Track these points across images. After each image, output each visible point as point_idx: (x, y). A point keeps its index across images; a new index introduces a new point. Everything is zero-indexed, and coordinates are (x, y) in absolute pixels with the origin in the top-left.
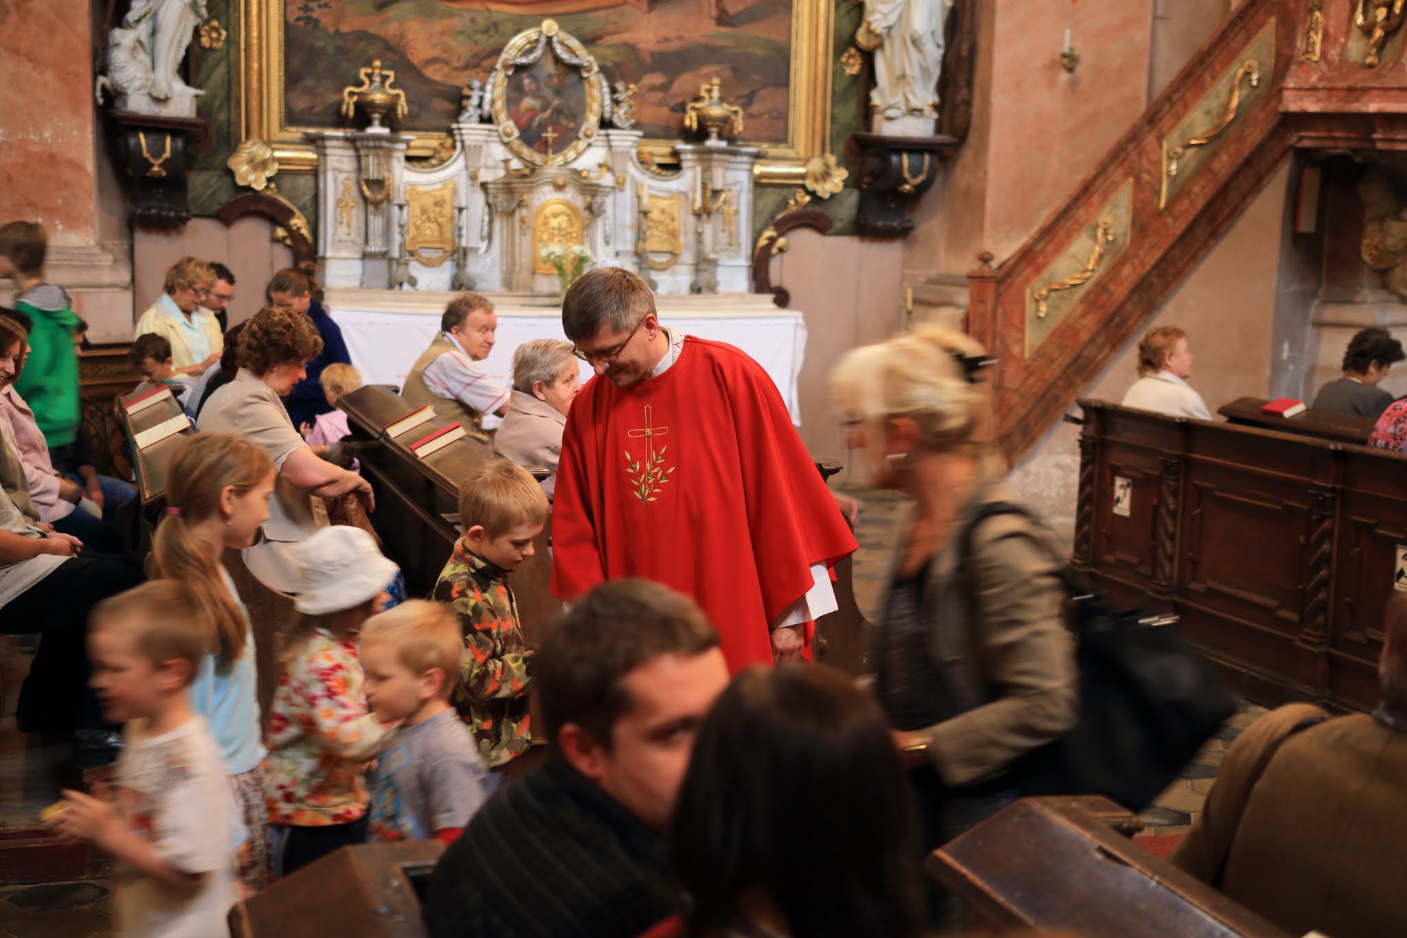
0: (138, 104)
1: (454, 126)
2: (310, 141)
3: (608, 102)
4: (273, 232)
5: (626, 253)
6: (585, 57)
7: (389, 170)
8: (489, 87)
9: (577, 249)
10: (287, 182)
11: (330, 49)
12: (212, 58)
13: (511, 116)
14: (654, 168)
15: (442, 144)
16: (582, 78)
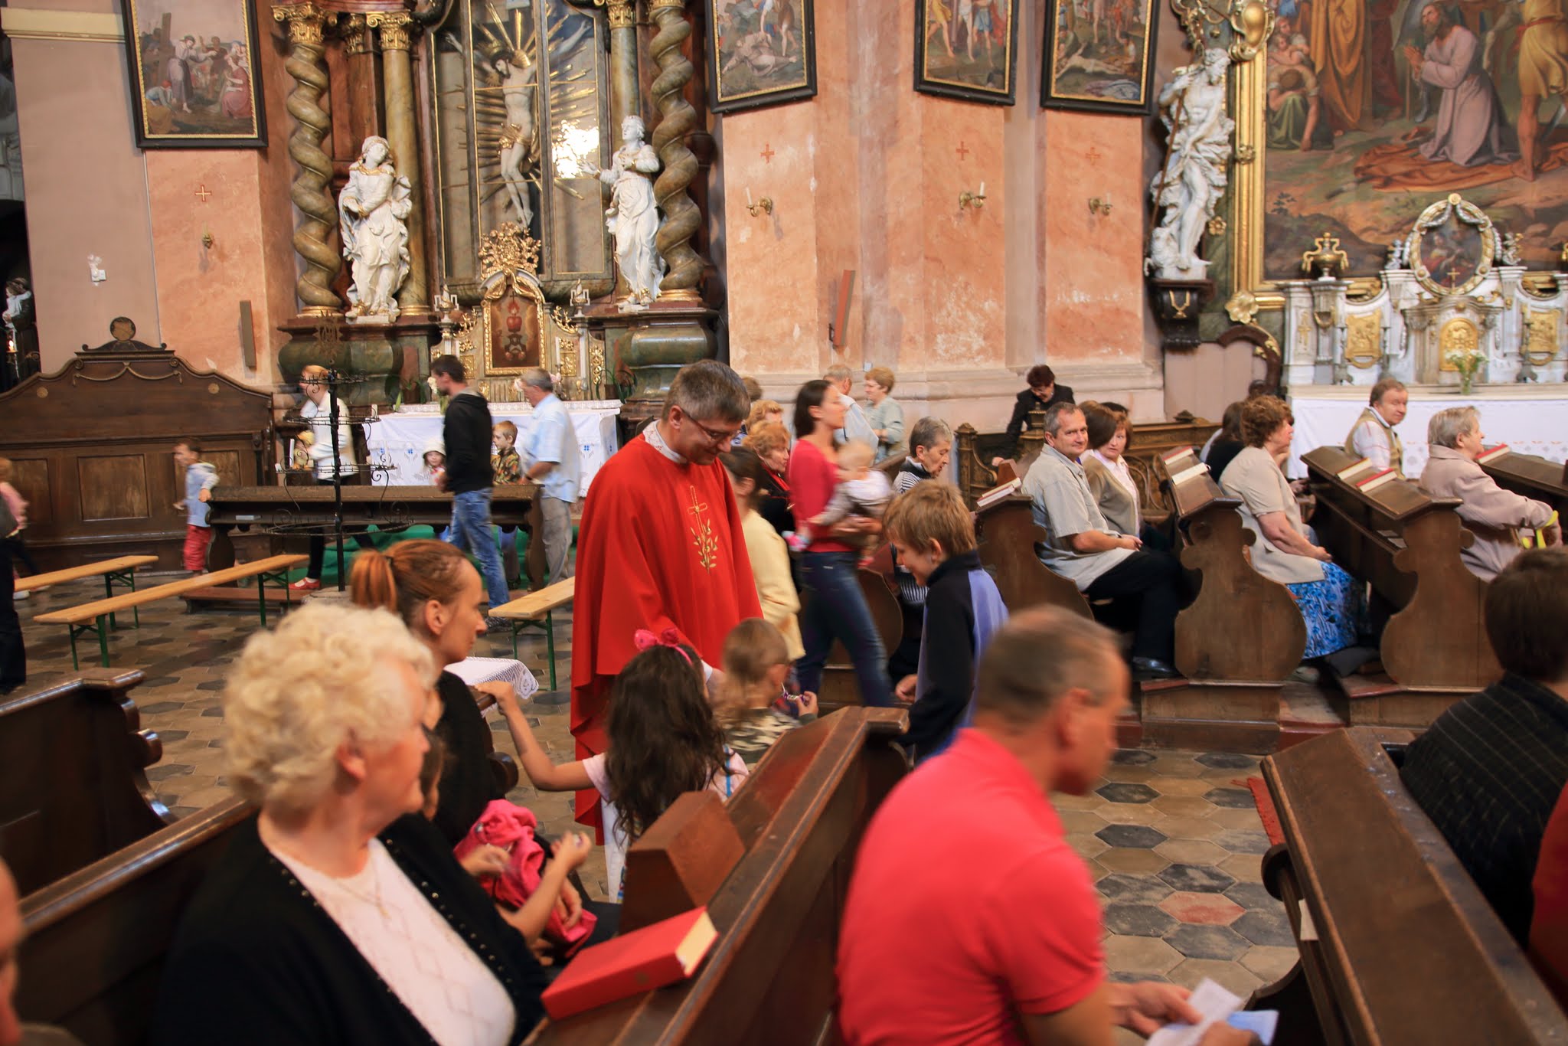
0: (1169, 274)
1: (1382, 272)
2: (1281, 289)
3: (1499, 247)
4: (1254, 350)
5: (1512, 354)
6: (1481, 217)
7: (1334, 305)
8: (1408, 244)
9: (1473, 352)
10: (1264, 317)
11: (1295, 228)
12: (1216, 241)
13: (1424, 263)
14: (1536, 292)
15: (1373, 286)
16: (1479, 232)
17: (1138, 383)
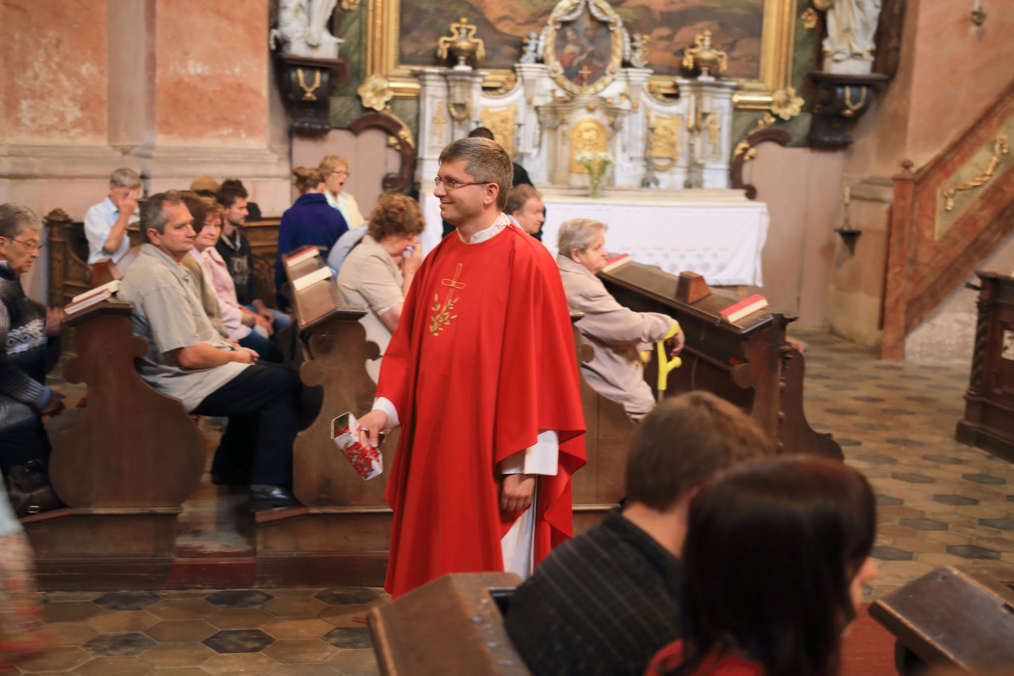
0: (298, 49)
1: (517, 65)
2: (416, 75)
3: (628, 47)
4: (387, 140)
5: (637, 158)
6: (612, 15)
7: (470, 97)
8: (542, 37)
9: (602, 155)
10: (398, 105)
11: (431, 10)
12: (350, 16)
13: (559, 58)
14: (660, 97)
15: (508, 79)
16: (610, 31)
17: (261, 170)
